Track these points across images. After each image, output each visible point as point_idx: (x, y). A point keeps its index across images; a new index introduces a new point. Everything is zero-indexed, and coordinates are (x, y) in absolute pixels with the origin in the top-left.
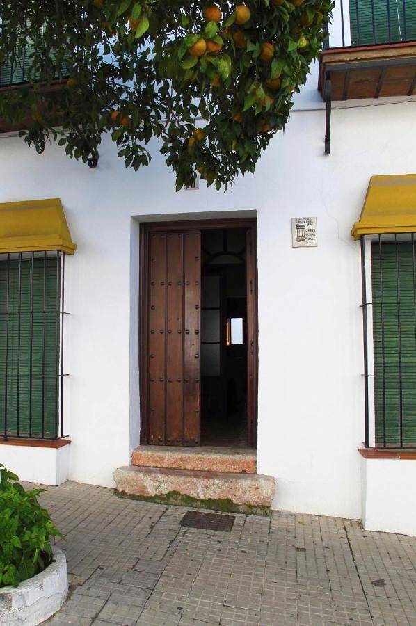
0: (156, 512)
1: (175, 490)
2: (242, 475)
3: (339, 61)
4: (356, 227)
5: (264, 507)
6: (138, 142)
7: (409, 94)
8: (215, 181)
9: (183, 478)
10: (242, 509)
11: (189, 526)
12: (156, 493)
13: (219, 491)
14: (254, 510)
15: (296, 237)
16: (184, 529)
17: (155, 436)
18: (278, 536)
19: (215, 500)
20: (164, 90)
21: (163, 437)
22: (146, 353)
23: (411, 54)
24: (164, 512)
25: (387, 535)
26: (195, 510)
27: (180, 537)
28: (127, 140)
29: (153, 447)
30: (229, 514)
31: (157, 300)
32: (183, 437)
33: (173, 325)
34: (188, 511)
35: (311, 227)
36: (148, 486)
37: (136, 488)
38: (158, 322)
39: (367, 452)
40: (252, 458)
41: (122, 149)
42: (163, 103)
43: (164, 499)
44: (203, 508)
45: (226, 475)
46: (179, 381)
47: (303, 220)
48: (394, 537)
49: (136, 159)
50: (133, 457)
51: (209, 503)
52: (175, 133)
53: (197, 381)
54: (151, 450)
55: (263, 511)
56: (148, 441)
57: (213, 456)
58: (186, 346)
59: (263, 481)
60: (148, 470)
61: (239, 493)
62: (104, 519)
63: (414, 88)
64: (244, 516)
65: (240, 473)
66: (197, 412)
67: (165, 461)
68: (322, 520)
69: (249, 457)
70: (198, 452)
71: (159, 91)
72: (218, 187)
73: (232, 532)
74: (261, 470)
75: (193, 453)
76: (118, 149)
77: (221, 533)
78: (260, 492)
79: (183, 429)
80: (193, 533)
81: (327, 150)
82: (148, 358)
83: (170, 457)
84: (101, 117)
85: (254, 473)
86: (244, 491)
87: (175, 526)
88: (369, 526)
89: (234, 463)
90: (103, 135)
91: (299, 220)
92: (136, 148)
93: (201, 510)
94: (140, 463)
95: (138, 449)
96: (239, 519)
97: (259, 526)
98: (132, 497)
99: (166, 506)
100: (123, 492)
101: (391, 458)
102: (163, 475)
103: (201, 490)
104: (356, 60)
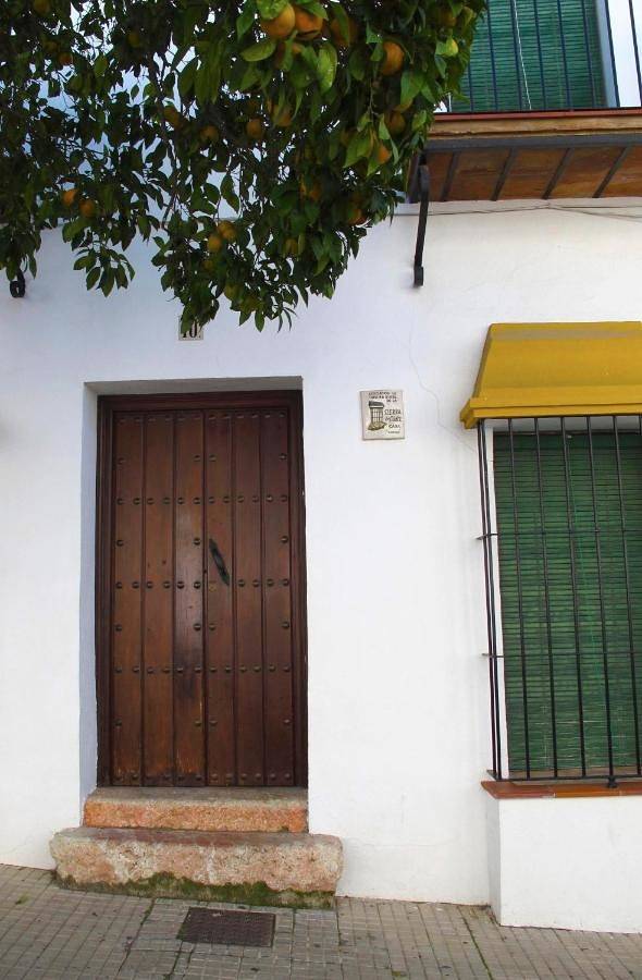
0: (132, 915)
1: (164, 869)
2: (284, 835)
3: (442, 134)
4: (472, 406)
5: (324, 893)
6: (110, 245)
7: (546, 196)
8: (253, 313)
9: (180, 847)
10: (285, 898)
11: (194, 940)
12: (131, 876)
13: (243, 868)
14: (308, 900)
15: (368, 423)
16: (188, 946)
17: (124, 769)
18: (356, 950)
19: (238, 886)
20: (156, 158)
21: (139, 772)
22: (107, 623)
23: (555, 131)
24: (148, 912)
25: (538, 933)
26: (202, 905)
27: (181, 965)
28: (89, 241)
29: (121, 790)
30: (263, 910)
31: (128, 531)
32: (174, 770)
33: (155, 574)
34: (191, 909)
35: (392, 406)
36: (115, 864)
37: (93, 869)
38: (128, 570)
39: (498, 787)
40: (298, 804)
41: (81, 256)
42: (153, 181)
43: (145, 888)
44: (215, 900)
45: (254, 839)
46: (167, 672)
47: (380, 394)
48: (551, 937)
49: (107, 276)
50: (86, 810)
51: (227, 891)
52: (180, 232)
53: (198, 672)
54: (116, 797)
55: (322, 900)
56: (111, 780)
57: (231, 804)
58: (177, 608)
59: (322, 847)
60: (114, 836)
61: (280, 872)
62: (36, 938)
63: (553, 187)
64: (289, 911)
65: (279, 832)
66: (199, 725)
67: (145, 816)
68: (426, 912)
69: (293, 804)
70: (203, 798)
71: (148, 160)
72: (260, 325)
73: (274, 948)
74: (317, 825)
75: (195, 799)
76: (74, 255)
77: (255, 950)
78: (318, 866)
79: (174, 756)
80: (205, 956)
81: (419, 280)
82: (111, 634)
83: (153, 807)
84: (39, 202)
85: (303, 832)
86: (287, 868)
87: (170, 942)
88: (506, 919)
89: (267, 815)
90: (44, 233)
91: (373, 394)
92: (106, 256)
93: (213, 906)
94: (100, 820)
95: (94, 794)
96: (283, 919)
97: (320, 931)
98: (85, 887)
99: (149, 901)
100: (70, 880)
101: (540, 797)
102: (143, 844)
103: (212, 868)
104: (469, 134)
